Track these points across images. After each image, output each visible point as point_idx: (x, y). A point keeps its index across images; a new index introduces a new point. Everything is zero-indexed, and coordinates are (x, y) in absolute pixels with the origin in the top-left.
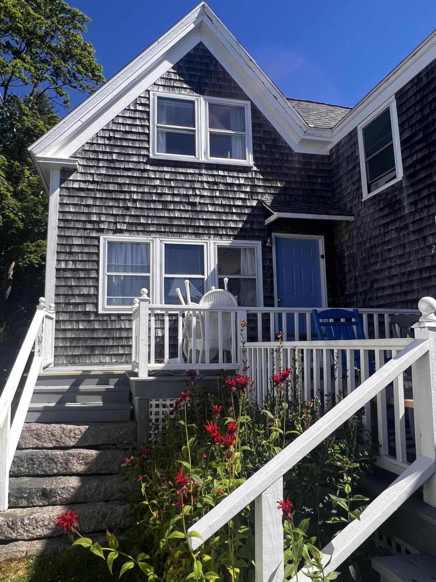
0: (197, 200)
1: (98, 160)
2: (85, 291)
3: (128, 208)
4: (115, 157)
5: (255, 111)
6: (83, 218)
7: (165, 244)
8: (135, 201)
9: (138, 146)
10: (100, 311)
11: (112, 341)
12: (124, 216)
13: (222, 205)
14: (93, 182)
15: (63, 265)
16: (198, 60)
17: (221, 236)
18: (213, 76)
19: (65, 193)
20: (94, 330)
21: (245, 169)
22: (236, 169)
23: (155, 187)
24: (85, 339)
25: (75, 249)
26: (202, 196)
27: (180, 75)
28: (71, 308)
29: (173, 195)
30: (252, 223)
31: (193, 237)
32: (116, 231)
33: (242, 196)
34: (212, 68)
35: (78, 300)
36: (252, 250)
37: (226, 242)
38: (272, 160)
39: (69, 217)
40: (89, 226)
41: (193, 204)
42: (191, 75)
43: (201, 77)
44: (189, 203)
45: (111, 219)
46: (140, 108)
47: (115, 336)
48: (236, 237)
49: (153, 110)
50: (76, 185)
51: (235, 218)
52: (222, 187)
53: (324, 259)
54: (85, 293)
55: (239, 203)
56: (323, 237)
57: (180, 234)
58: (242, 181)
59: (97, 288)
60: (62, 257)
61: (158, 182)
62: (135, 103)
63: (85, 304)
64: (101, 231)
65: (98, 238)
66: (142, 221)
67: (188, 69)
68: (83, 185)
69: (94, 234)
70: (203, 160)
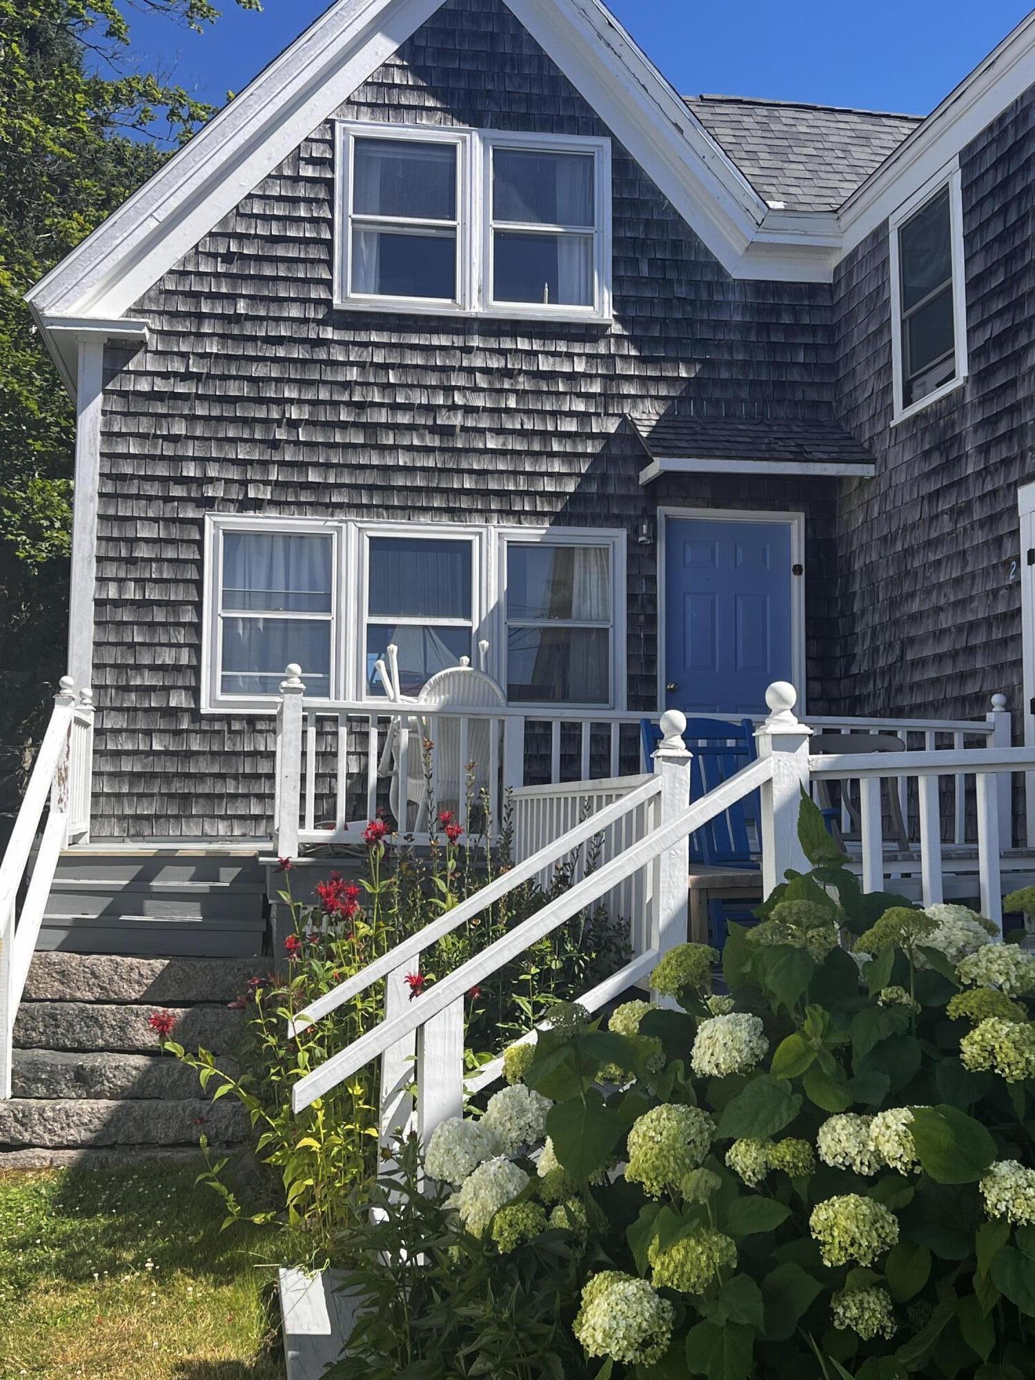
0: (457, 420)
1: (200, 317)
2: (167, 657)
3: (275, 444)
4: (242, 307)
5: (624, 165)
6: (162, 470)
7: (370, 538)
8: (293, 424)
9: (301, 275)
10: (205, 709)
11: (233, 783)
12: (264, 464)
13: (522, 433)
14: (186, 376)
15: (112, 592)
16: (467, 26)
17: (519, 516)
18: (508, 70)
19: (117, 405)
20: (190, 755)
21: (591, 332)
22: (566, 331)
23: (347, 385)
24: (167, 777)
25: (143, 552)
26: (469, 410)
27: (417, 71)
28: (132, 700)
29: (395, 407)
30: (604, 479)
31: (445, 519)
32: (247, 505)
33: (580, 406)
35: (148, 679)
36: (603, 552)
37: (531, 532)
38: (667, 303)
39: (127, 469)
40: (177, 491)
41: (447, 431)
42: (446, 73)
43: (474, 75)
44: (435, 429)
45: (234, 474)
46: (308, 171)
47: (241, 771)
48: (558, 519)
49: (344, 174)
50: (144, 386)
51: (557, 466)
52: (523, 383)
53: (803, 576)
54: (167, 662)
55: (570, 426)
56: (802, 516)
57: (410, 511)
58: (580, 367)
59: (196, 649)
60: (111, 571)
61: (353, 374)
62: (296, 157)
63: (166, 689)
64: (208, 503)
65: (200, 524)
66: (313, 477)
67: (442, 53)
68: (160, 385)
69: (191, 513)
70: (475, 309)
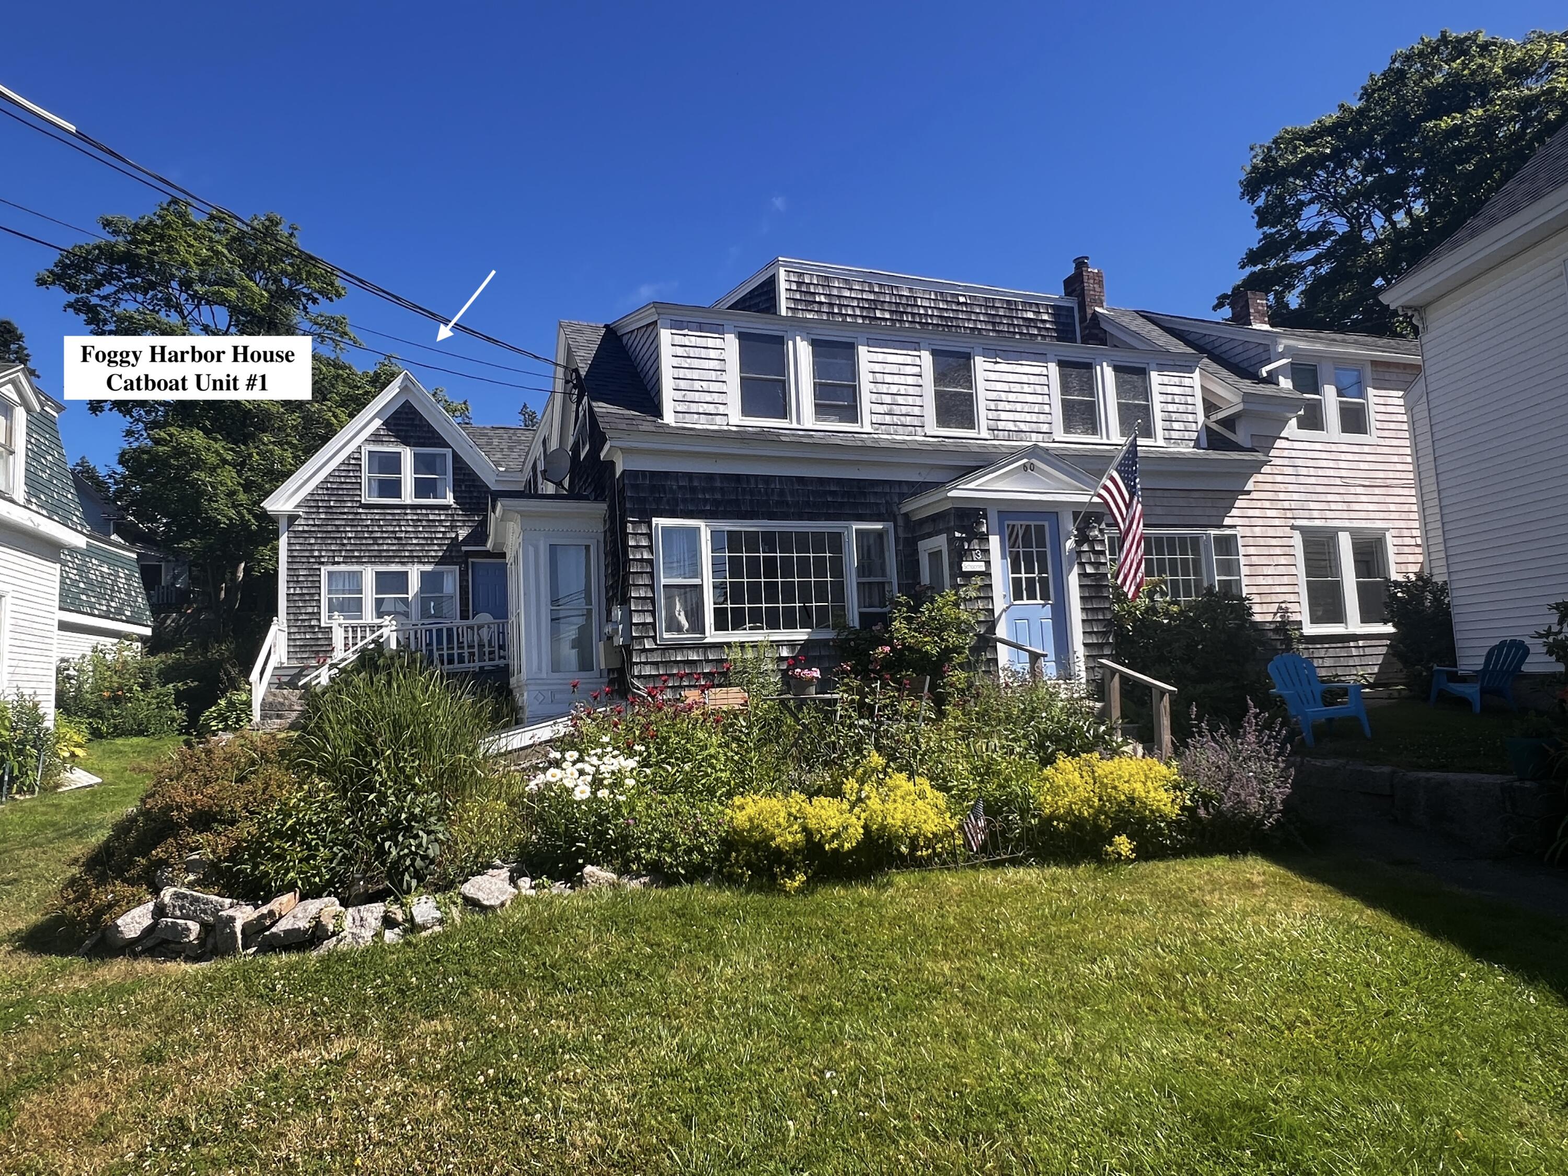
0: (403, 535)
1: (319, 507)
2: (310, 610)
3: (344, 545)
4: (332, 504)
5: (455, 456)
6: (307, 554)
7: (375, 572)
8: (350, 538)
9: (351, 493)
10: (323, 625)
12: (340, 551)
13: (424, 538)
14: (314, 525)
15: (292, 591)
16: (405, 416)
17: (424, 563)
18: (418, 429)
19: (292, 535)
20: (318, 639)
21: (446, 507)
22: (438, 507)
23: (367, 526)
24: (311, 646)
25: (301, 579)
26: (406, 532)
27: (388, 430)
28: (299, 623)
29: (382, 532)
30: (451, 551)
31: (399, 565)
32: (334, 563)
33: (443, 529)
34: (417, 422)
35: (304, 617)
36: (452, 573)
37: (429, 568)
38: (471, 498)
39: (296, 554)
40: (312, 560)
41: (400, 538)
42: (398, 430)
43: (407, 431)
44: (396, 538)
45: (331, 554)
46: (353, 462)
48: (437, 564)
49: (365, 462)
50: (300, 529)
51: (436, 548)
52: (424, 523)
55: (440, 535)
57: (387, 563)
58: (443, 518)
59: (319, 607)
60: (291, 585)
61: (369, 522)
62: (349, 457)
63: (310, 620)
64: (323, 563)
65: (320, 569)
66: (356, 554)
67: (395, 425)
68: (306, 528)
69: (316, 566)
70: (408, 502)
